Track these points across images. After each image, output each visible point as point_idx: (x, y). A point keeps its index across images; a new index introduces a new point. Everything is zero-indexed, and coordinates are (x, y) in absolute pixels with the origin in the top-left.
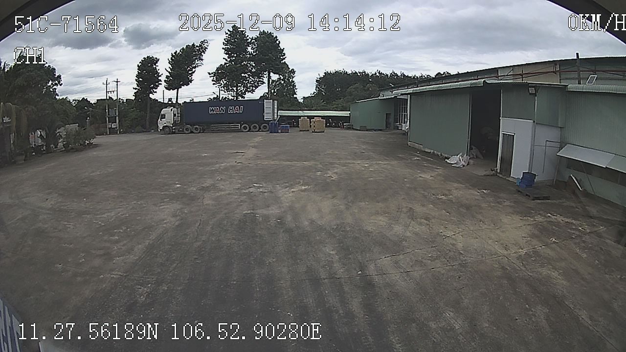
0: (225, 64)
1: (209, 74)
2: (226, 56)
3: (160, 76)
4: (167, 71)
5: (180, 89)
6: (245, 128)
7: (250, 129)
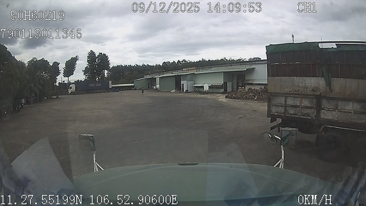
0: (87, 66)
1: (82, 70)
2: (88, 63)
3: (60, 71)
4: (64, 69)
5: (69, 77)
6: (102, 91)
7: (104, 91)
